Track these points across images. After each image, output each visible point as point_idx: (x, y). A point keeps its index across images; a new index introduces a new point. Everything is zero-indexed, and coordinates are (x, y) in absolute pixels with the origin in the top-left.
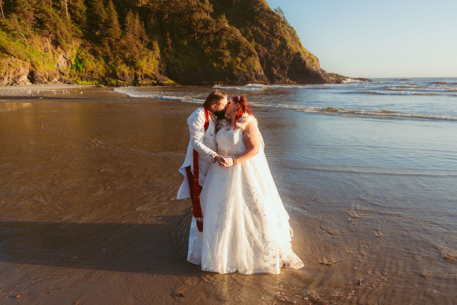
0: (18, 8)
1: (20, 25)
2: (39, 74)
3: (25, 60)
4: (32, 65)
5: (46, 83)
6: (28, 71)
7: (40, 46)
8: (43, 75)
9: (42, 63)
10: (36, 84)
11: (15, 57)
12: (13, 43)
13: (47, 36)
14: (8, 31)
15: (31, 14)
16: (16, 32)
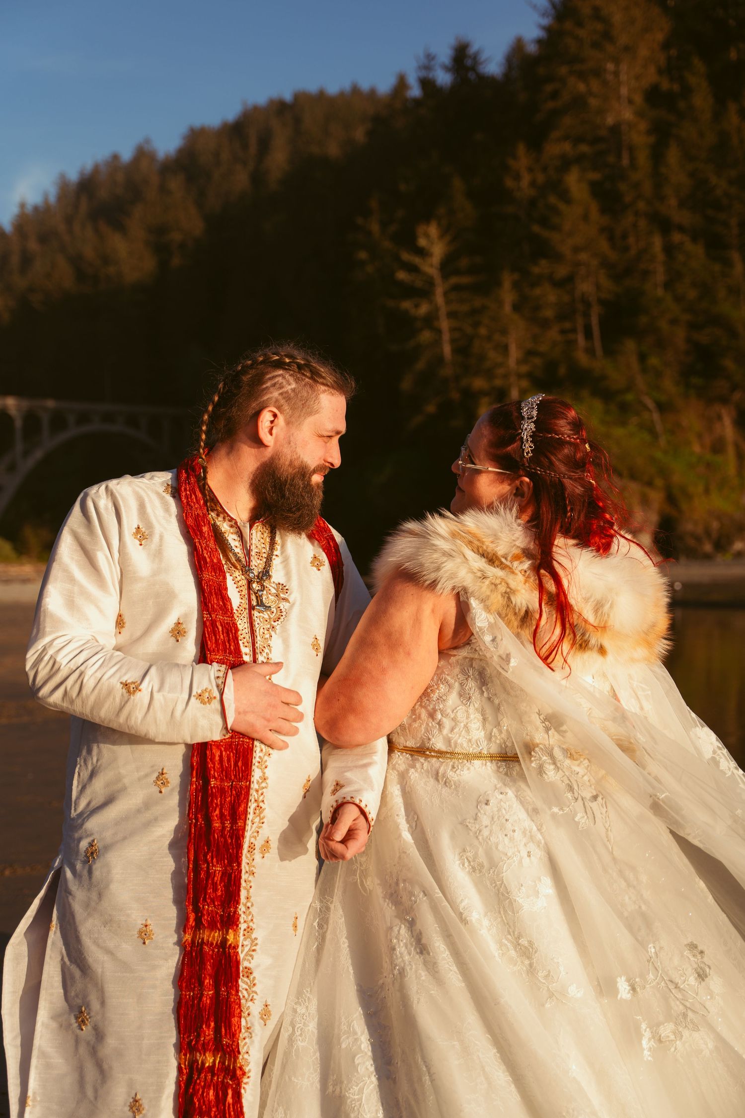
0: (643, 320)
1: (644, 370)
2: (689, 527)
3: (650, 484)
4: (671, 499)
5: (707, 557)
6: (654, 518)
7: (700, 436)
8: (700, 530)
9: (700, 488)
10: (677, 559)
11: (620, 475)
12: (619, 432)
13: (724, 400)
14: (606, 394)
15: (680, 335)
16: (630, 397)
